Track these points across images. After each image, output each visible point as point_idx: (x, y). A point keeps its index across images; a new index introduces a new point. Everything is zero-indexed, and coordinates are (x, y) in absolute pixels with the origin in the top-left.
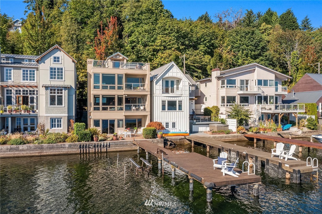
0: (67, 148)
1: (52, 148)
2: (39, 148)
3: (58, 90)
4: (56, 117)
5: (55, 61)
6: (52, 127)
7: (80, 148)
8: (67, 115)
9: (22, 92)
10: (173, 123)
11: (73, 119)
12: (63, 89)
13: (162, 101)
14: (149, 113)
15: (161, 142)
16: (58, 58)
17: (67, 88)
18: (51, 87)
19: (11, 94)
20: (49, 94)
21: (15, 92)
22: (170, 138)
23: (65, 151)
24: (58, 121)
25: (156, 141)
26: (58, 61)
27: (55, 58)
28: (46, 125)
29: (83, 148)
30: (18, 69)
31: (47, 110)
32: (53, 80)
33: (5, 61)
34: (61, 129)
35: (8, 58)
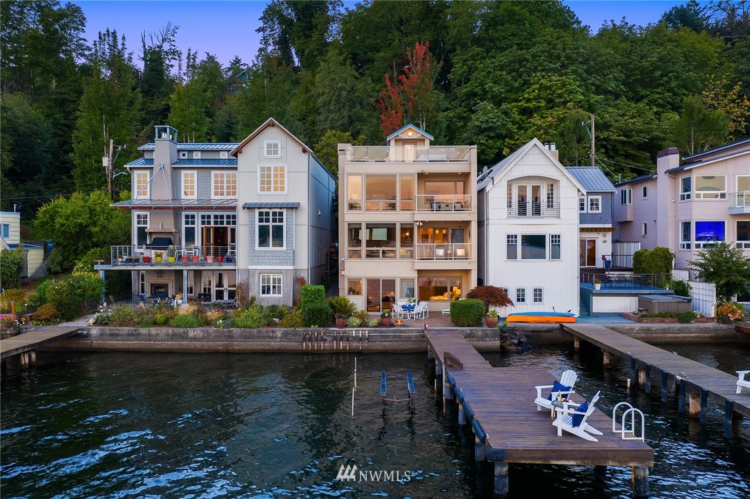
0: (278, 340)
1: (251, 337)
2: (225, 336)
3: (274, 214)
4: (271, 272)
5: (269, 153)
6: (263, 293)
7: (304, 339)
8: (291, 267)
9: (212, 220)
10: (535, 290)
11: (305, 275)
12: (284, 211)
13: (508, 236)
14: (472, 265)
15: (494, 336)
16: (276, 146)
17: (292, 208)
18: (259, 208)
19: (193, 223)
20: (257, 224)
21: (200, 220)
22: (522, 327)
23: (275, 345)
24: (274, 279)
25: (480, 333)
26: (276, 153)
27: (269, 146)
28: (252, 288)
29: (310, 340)
30: (205, 171)
31: (254, 258)
32: (266, 192)
33: (186, 157)
34: (280, 298)
35: (191, 151)
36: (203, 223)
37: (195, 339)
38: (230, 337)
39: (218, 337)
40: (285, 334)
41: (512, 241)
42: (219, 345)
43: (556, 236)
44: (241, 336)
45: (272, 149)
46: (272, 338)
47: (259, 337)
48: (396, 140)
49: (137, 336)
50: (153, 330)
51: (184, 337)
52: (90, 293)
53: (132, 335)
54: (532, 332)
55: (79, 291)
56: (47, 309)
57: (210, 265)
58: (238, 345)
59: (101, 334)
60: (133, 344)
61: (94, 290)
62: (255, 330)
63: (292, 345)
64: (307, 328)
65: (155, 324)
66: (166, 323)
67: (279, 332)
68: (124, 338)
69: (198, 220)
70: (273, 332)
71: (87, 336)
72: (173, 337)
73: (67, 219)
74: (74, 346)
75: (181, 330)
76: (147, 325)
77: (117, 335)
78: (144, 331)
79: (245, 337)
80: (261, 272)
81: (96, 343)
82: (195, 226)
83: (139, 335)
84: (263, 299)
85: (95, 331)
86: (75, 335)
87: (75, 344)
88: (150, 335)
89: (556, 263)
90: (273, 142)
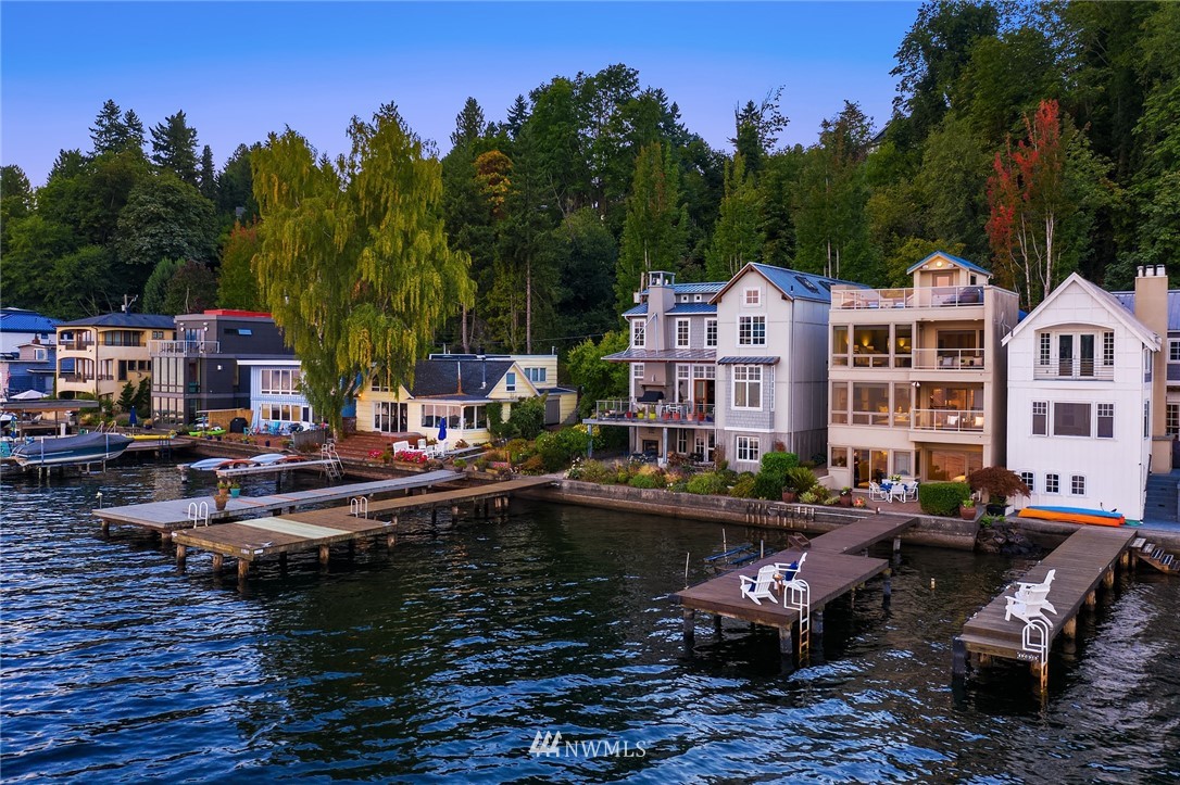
1: (697, 503)
2: (673, 500)
3: (751, 370)
4: (747, 434)
5: (749, 301)
6: (740, 457)
7: (748, 511)
8: (768, 431)
9: (705, 372)
10: (1074, 478)
11: (785, 440)
12: (761, 367)
13: (1035, 404)
14: (986, 440)
15: (967, 530)
16: (756, 293)
17: (770, 364)
18: (735, 364)
19: (686, 375)
20: (734, 380)
21: (693, 372)
22: (1028, 525)
23: (720, 514)
24: (751, 443)
25: (948, 525)
26: (756, 301)
27: (749, 293)
28: (727, 451)
29: (754, 512)
30: (698, 319)
31: (731, 418)
32: (745, 346)
33: (687, 301)
34: (756, 464)
35: (691, 295)
36: (696, 375)
37: (647, 500)
38: (678, 501)
39: (669, 499)
40: (730, 504)
41: (1040, 410)
42: (668, 508)
43: (1106, 406)
44: (687, 501)
45: (753, 297)
46: (717, 506)
47: (705, 504)
48: (922, 273)
49: (598, 492)
50: (612, 488)
51: (637, 497)
52: (575, 446)
53: (595, 491)
54: (1042, 532)
55: (565, 445)
56: (535, 460)
57: (689, 423)
58: (685, 510)
59: (571, 488)
60: (595, 499)
61: (579, 444)
62: (701, 497)
63: (736, 516)
64: (756, 500)
65: (617, 482)
66: (625, 482)
67: (723, 502)
68: (590, 492)
69: (691, 372)
70: (718, 500)
71: (560, 488)
72: (629, 496)
73: (592, 365)
74: (550, 496)
75: (636, 490)
76: (610, 482)
77: (583, 489)
78: (604, 488)
79: (692, 503)
80: (737, 434)
81: (566, 495)
82: (689, 378)
83: (600, 491)
84: (739, 463)
85: (565, 485)
86: (549, 487)
87: (551, 495)
88: (609, 492)
89: (1105, 442)
90: (753, 289)
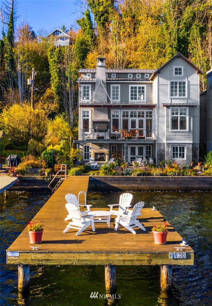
4: (179, 144)
5: (176, 73)
6: (174, 157)
11: (198, 147)
12: (188, 108)
19: (117, 116)
20: (171, 115)
21: (122, 115)
24: (180, 149)
26: (180, 73)
27: (176, 69)
28: (167, 154)
31: (169, 136)
32: (174, 97)
34: (184, 160)
45: (178, 71)
80: (173, 144)
82: (119, 118)
90: (178, 67)
